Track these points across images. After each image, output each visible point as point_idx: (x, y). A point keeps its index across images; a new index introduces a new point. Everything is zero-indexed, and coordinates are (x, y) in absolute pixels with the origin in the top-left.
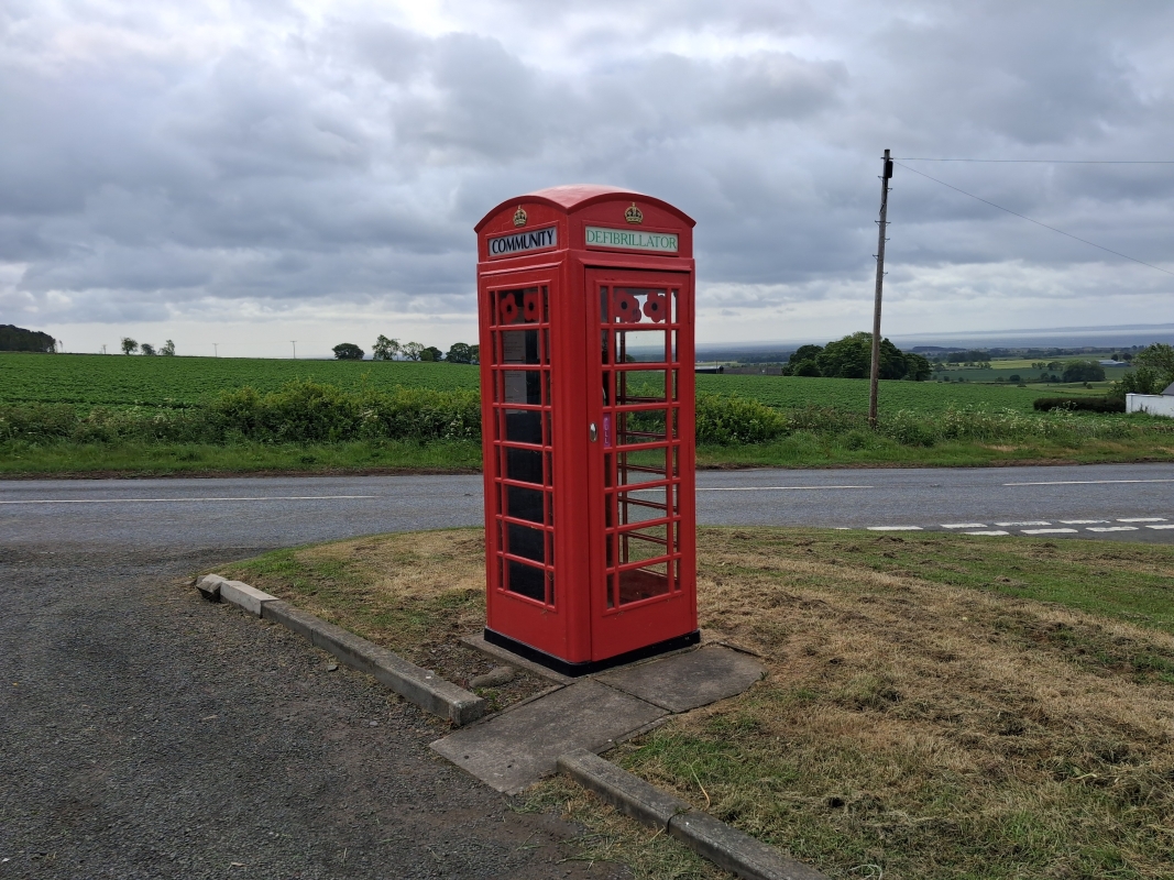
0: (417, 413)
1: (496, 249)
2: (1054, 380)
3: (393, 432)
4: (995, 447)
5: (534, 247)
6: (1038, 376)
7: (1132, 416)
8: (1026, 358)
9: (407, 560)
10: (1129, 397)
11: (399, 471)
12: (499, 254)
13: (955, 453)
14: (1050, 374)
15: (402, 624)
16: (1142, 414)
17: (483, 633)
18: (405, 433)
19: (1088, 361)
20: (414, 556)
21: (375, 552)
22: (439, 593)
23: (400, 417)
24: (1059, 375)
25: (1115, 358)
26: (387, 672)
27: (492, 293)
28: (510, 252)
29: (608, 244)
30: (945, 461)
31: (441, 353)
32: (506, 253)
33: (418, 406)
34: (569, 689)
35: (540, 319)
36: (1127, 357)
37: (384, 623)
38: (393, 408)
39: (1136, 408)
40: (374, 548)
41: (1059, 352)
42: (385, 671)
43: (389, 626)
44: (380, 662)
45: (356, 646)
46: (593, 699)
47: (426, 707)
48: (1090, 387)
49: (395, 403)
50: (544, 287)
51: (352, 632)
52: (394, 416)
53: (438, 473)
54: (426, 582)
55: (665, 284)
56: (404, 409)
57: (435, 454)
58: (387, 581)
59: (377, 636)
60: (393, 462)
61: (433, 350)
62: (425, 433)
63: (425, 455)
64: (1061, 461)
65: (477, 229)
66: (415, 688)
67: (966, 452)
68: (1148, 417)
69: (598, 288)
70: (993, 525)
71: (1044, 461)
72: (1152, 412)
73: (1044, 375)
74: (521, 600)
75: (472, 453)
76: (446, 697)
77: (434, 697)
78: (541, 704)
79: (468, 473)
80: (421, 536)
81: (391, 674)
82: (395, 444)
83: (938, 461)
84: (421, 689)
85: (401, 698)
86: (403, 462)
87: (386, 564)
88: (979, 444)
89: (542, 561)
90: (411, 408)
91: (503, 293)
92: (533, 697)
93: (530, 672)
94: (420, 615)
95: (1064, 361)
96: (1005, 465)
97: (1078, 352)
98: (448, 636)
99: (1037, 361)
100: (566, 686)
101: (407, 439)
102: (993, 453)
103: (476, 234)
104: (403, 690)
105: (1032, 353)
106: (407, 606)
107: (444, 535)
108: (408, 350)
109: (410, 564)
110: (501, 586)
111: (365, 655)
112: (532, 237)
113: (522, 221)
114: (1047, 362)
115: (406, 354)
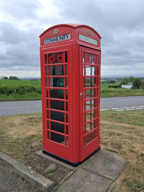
0: (7, 89)
1: (47, 42)
2: (108, 83)
3: (2, 93)
4: (110, 94)
5: (61, 40)
6: (106, 82)
7: (123, 88)
8: (104, 80)
9: (12, 125)
10: (122, 85)
11: (4, 101)
12: (48, 43)
13: (105, 95)
14: (108, 82)
15: (17, 148)
16: (124, 88)
17: (42, 151)
18: (4, 93)
19: (113, 80)
20: (14, 124)
21: (4, 123)
22: (24, 136)
23: (3, 90)
24: (109, 82)
25: (117, 80)
26: (17, 169)
27: (46, 55)
28: (51, 42)
29: (84, 40)
30: (103, 96)
31: (8, 78)
32: (50, 43)
33: (7, 87)
34: (76, 172)
35: (64, 62)
36: (118, 79)
37: (11, 148)
38: (2, 88)
39: (123, 87)
40: (3, 122)
41: (109, 79)
42: (16, 169)
43: (13, 149)
44: (14, 166)
45: (5, 159)
46: (86, 177)
47: (33, 184)
48: (113, 84)
49: (2, 87)
50: (66, 52)
51: (2, 152)
52: (2, 89)
53: (12, 101)
54: (20, 132)
55: (96, 53)
56: (4, 88)
57: (11, 97)
58: (9, 132)
59: (10, 153)
60: (2, 99)
61: (6, 77)
62: (8, 93)
63: (9, 97)
64: (121, 96)
65: (40, 37)
66: (28, 177)
67: (106, 95)
68: (125, 89)
69: (83, 52)
70: (120, 108)
71: (119, 96)
72: (125, 88)
73: (107, 82)
74: (56, 144)
75: (18, 97)
76: (41, 182)
77: (36, 182)
78: (71, 180)
79: (18, 101)
80: (14, 118)
81: (18, 170)
82: (2, 95)
83: (102, 96)
84: (30, 178)
85: (23, 179)
86: (4, 99)
87: (8, 127)
88: (107, 93)
89: (64, 133)
90: (5, 88)
91: (50, 55)
92: (67, 177)
93: (61, 165)
94: (21, 144)
95: (110, 80)
96: (113, 97)
97: (111, 79)
98: (31, 151)
99: (106, 80)
100: (75, 171)
101: (5, 94)
102: (111, 95)
103: (40, 38)
104: (24, 177)
105: (105, 79)
106: (17, 141)
107: (20, 117)
108: (2, 77)
109: (14, 126)
110: (48, 139)
111: (8, 162)
112: (60, 37)
113: (57, 33)
114: (107, 80)
115: (1, 78)
